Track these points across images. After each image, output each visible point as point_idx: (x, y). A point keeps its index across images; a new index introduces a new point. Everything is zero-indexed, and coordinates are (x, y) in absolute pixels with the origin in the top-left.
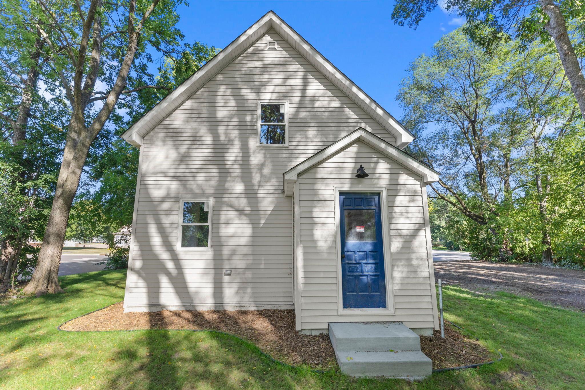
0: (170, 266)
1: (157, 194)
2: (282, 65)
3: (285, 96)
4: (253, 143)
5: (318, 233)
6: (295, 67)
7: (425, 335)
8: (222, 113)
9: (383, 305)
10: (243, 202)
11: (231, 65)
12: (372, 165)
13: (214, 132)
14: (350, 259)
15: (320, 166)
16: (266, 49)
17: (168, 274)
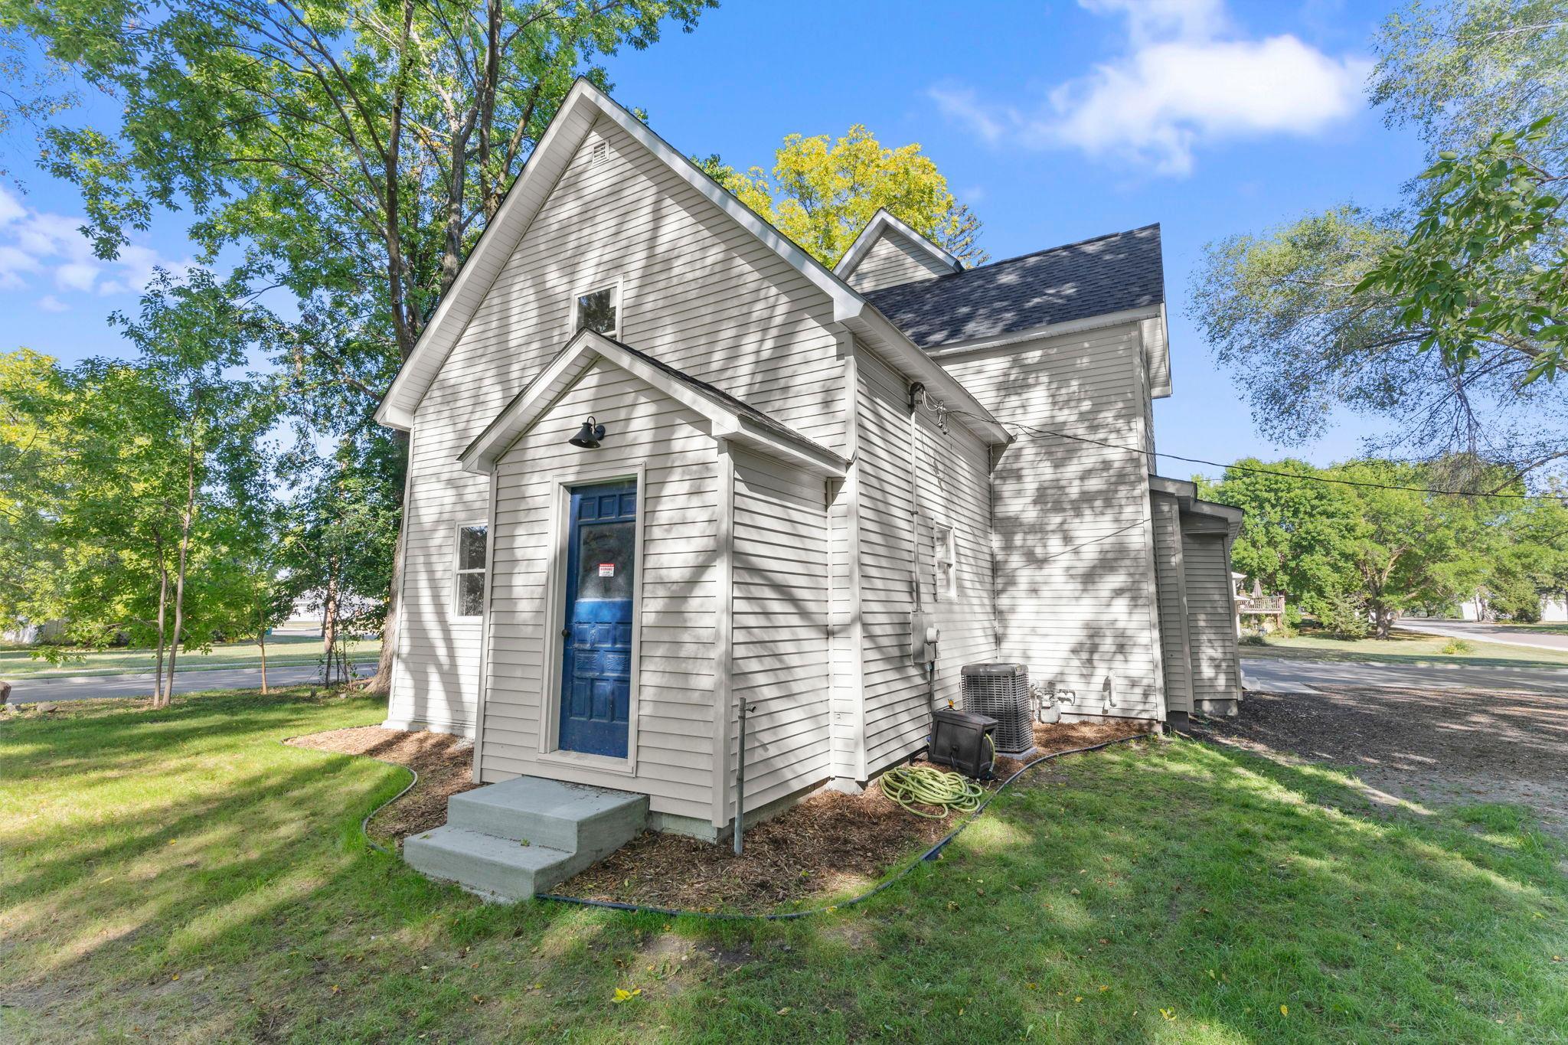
2: (615, 193)
3: (617, 265)
5: (519, 581)
6: (639, 188)
7: (699, 837)
8: (517, 336)
9: (621, 750)
11: (535, 226)
12: (623, 414)
13: (504, 379)
14: (583, 641)
15: (533, 432)
16: (592, 165)
17: (439, 666)
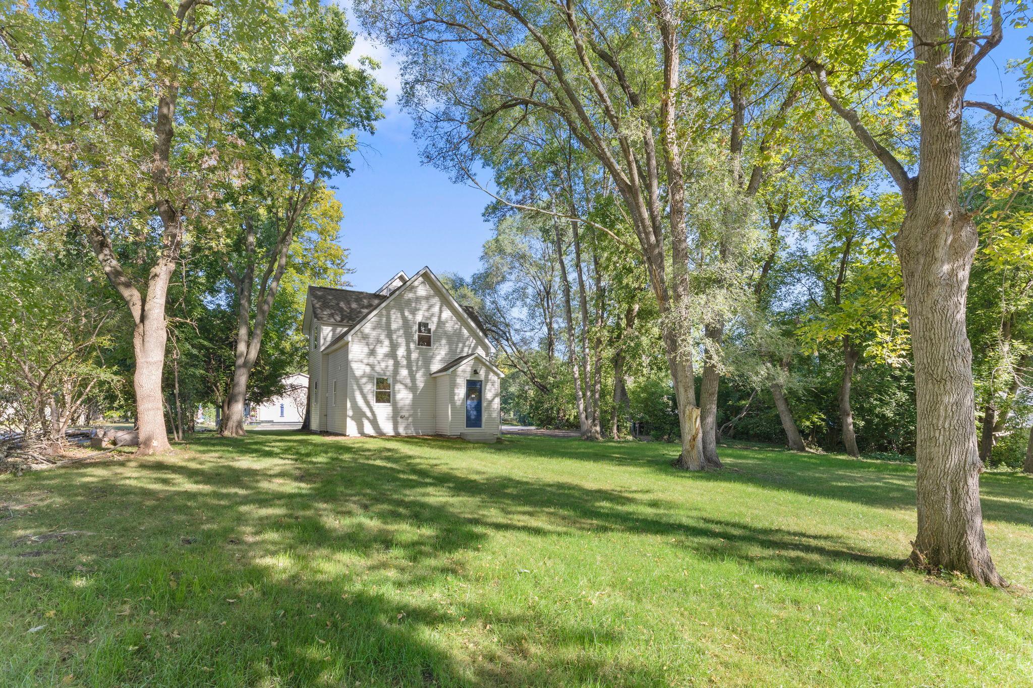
0: (369, 414)
1: (358, 373)
2: (427, 298)
3: (430, 318)
4: (412, 346)
5: (456, 398)
6: (436, 301)
8: (394, 326)
9: (480, 426)
10: (408, 381)
12: (479, 369)
13: (389, 336)
16: (420, 286)
17: (368, 418)
